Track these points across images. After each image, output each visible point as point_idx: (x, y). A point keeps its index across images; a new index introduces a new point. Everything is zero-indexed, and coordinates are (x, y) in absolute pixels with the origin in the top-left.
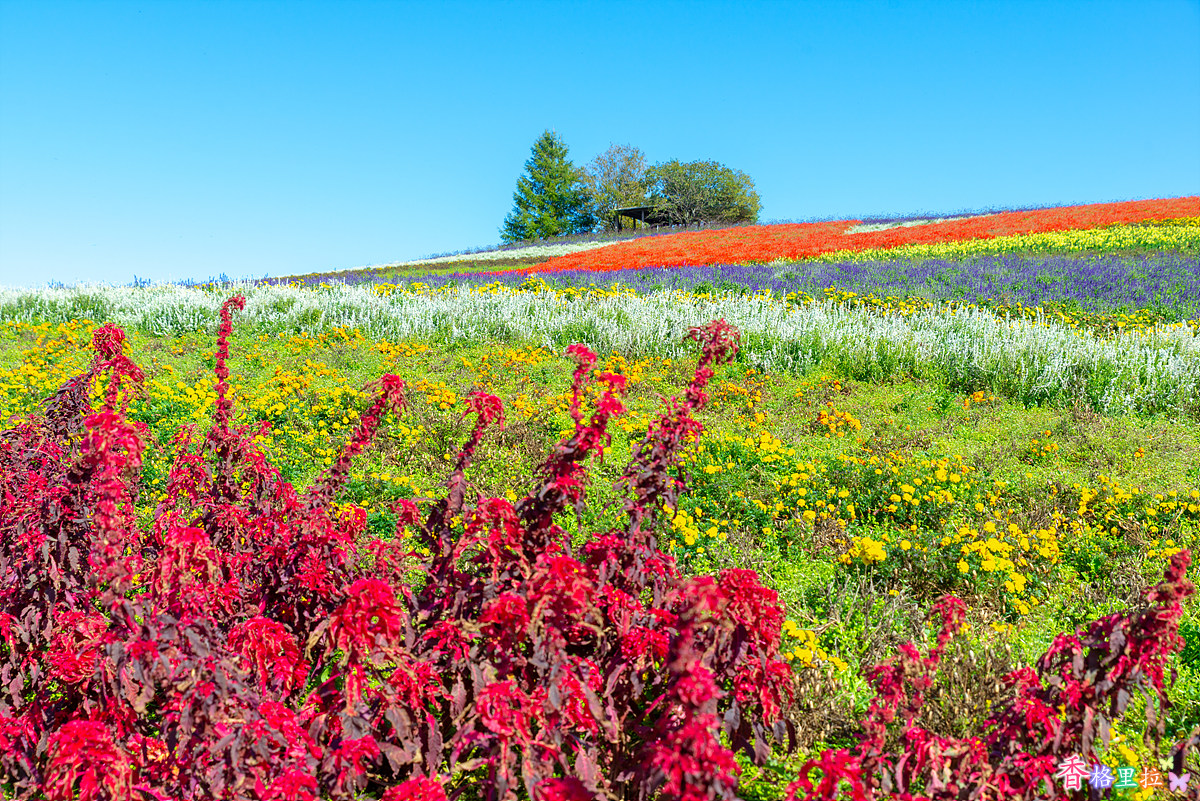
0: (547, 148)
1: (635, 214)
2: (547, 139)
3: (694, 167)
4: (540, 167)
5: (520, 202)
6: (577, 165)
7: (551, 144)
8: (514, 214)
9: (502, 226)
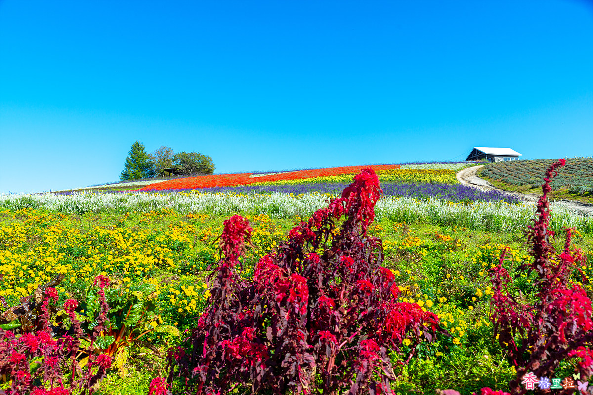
0: (137, 147)
1: (170, 171)
2: (137, 144)
3: (192, 155)
4: (135, 154)
5: (127, 166)
6: (148, 153)
7: (139, 146)
8: (125, 170)
9: (120, 175)
